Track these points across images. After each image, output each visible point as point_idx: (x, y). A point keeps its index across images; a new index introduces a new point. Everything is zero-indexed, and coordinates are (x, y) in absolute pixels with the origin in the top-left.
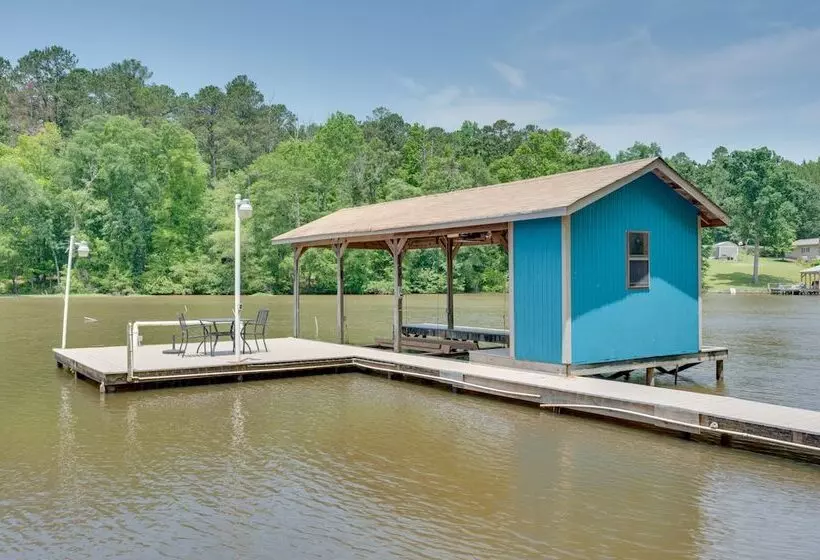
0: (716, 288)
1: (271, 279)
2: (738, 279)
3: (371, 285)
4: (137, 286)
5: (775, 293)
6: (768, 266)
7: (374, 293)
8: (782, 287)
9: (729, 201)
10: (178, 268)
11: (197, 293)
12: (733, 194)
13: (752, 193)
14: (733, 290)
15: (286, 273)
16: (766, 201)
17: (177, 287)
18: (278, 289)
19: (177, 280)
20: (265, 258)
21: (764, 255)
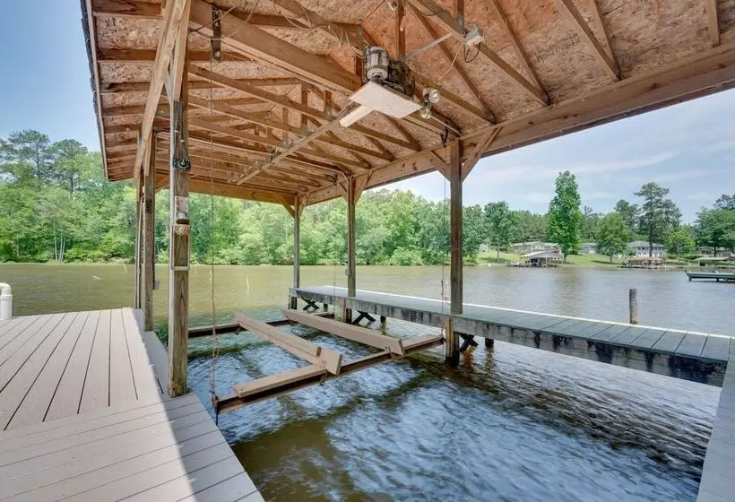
0: (482, 264)
1: (272, 258)
2: (490, 260)
3: (321, 261)
4: (201, 261)
5: (509, 266)
6: (503, 255)
7: (323, 264)
8: (512, 263)
9: (487, 225)
10: (223, 252)
11: (232, 264)
12: (489, 222)
13: (497, 221)
14: (489, 265)
15: (279, 255)
16: (504, 225)
17: (222, 261)
18: (274, 262)
19: (223, 257)
20: (268, 247)
21: (501, 250)
